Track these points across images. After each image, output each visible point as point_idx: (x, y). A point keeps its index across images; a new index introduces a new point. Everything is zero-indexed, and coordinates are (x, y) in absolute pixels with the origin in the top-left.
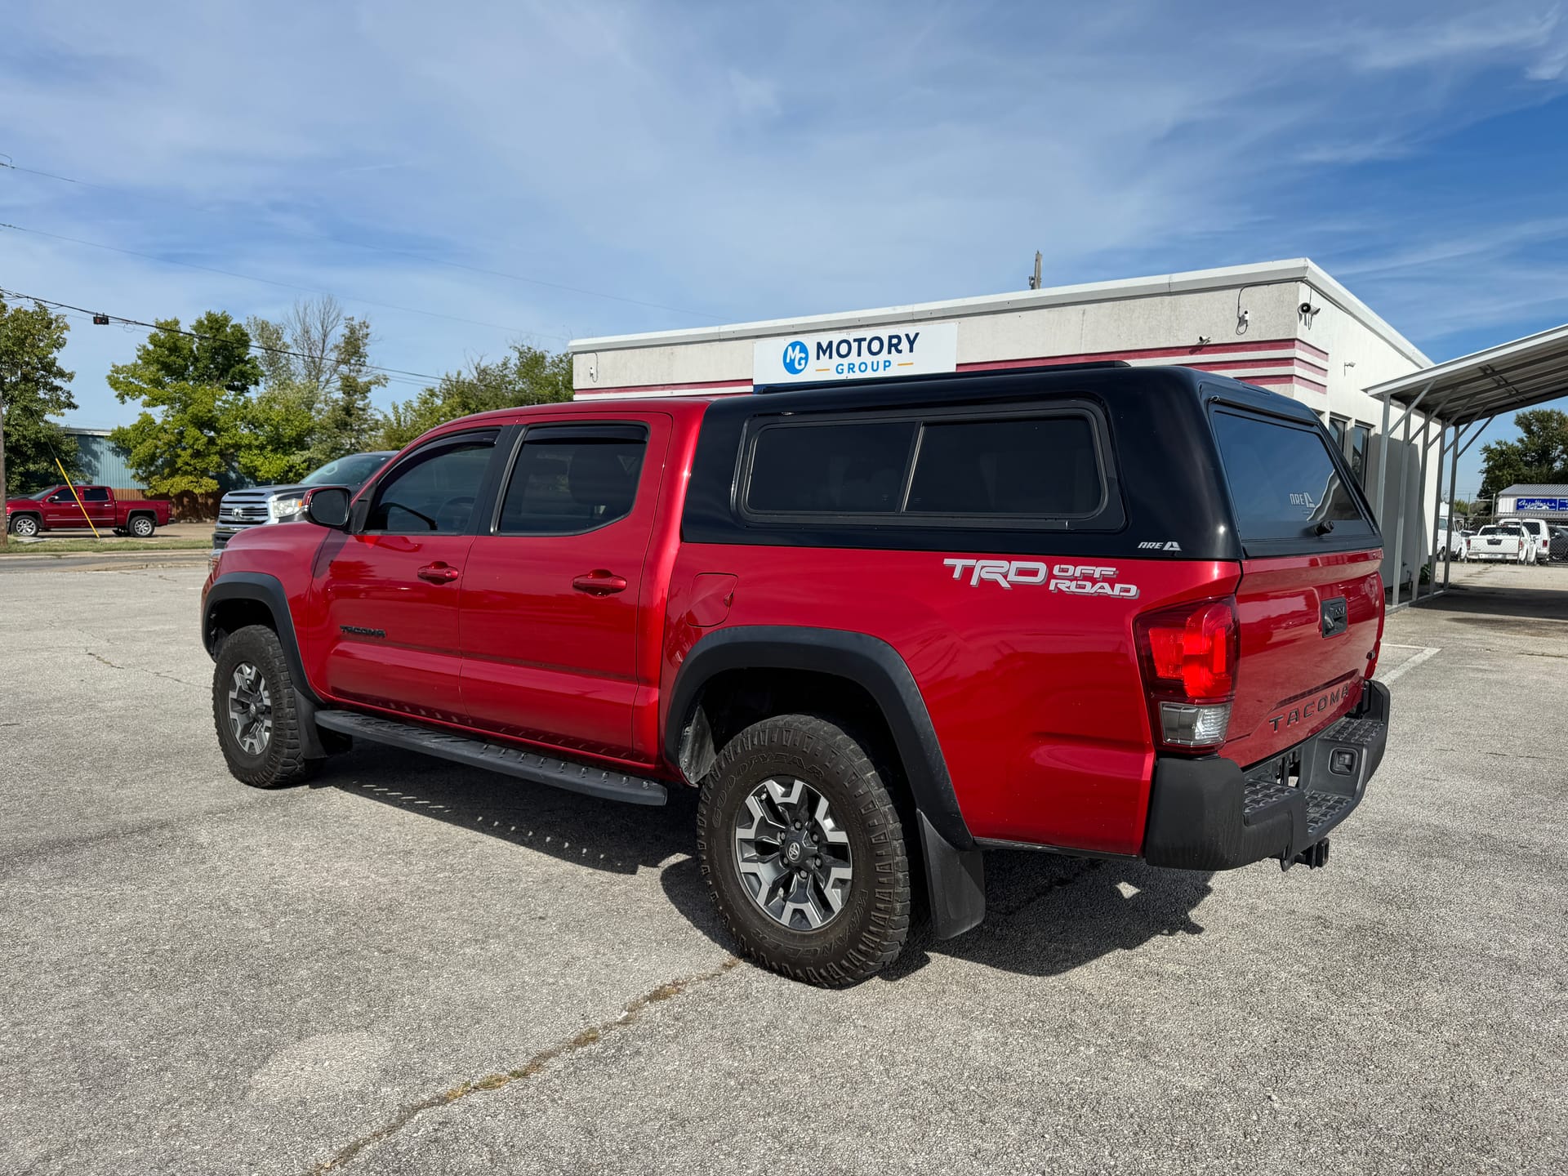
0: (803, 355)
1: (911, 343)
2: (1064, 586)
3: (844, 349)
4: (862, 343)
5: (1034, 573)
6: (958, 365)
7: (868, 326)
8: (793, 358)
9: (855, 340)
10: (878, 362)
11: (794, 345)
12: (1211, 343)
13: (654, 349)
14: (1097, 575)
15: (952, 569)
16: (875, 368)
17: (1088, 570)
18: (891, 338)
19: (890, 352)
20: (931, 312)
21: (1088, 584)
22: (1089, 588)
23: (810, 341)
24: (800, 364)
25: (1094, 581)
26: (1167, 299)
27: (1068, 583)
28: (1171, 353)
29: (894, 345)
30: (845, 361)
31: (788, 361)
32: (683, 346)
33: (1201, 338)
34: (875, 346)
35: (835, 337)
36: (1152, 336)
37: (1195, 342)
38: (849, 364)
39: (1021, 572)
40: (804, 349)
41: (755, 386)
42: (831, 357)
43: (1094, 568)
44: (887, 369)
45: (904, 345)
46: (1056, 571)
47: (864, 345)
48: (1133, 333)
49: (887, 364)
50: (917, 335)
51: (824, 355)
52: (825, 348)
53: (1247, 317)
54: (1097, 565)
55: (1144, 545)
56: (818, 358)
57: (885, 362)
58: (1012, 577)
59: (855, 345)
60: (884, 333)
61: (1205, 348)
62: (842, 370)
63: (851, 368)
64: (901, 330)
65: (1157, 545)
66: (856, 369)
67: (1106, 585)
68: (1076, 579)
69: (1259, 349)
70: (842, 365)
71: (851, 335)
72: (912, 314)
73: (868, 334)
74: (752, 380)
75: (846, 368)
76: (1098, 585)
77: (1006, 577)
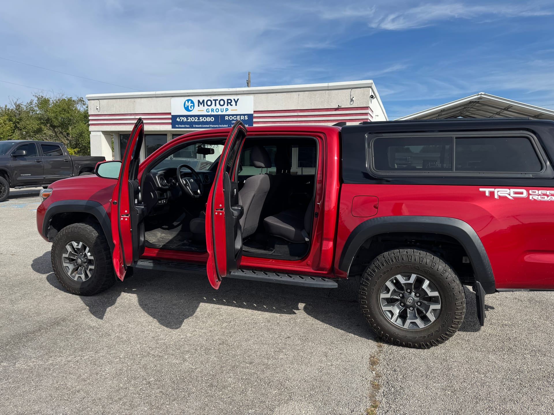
0: (192, 105)
1: (236, 102)
2: (536, 198)
3: (209, 103)
4: (217, 101)
5: (522, 193)
6: (254, 111)
7: (218, 95)
8: (188, 105)
9: (213, 100)
10: (223, 109)
11: (188, 101)
12: (342, 107)
13: (126, 99)
14: (548, 193)
15: (484, 192)
16: (222, 111)
17: (544, 192)
18: (228, 100)
19: (228, 105)
20: (243, 91)
21: (546, 197)
22: (546, 199)
23: (195, 99)
24: (191, 108)
25: (548, 196)
26: (327, 92)
27: (537, 197)
29: (229, 102)
30: (210, 108)
31: (186, 106)
32: (139, 99)
33: (339, 106)
34: (222, 102)
35: (206, 99)
36: (322, 104)
37: (337, 107)
38: (212, 109)
39: (516, 193)
40: (192, 102)
41: (172, 115)
42: (204, 106)
43: (546, 191)
44: (227, 111)
45: (233, 103)
46: (530, 192)
47: (217, 102)
48: (316, 103)
49: (227, 110)
50: (238, 99)
51: (201, 105)
52: (201, 102)
53: (354, 99)
54: (547, 190)
56: (199, 106)
57: (226, 109)
58: (512, 195)
59: (213, 102)
60: (225, 98)
61: (339, 109)
62: (209, 111)
63: (212, 110)
64: (232, 97)
66: (215, 111)
68: (540, 195)
69: (357, 110)
70: (209, 109)
71: (212, 98)
72: (236, 91)
73: (219, 98)
74: (171, 113)
75: (210, 110)
76: (550, 197)
77: (510, 195)
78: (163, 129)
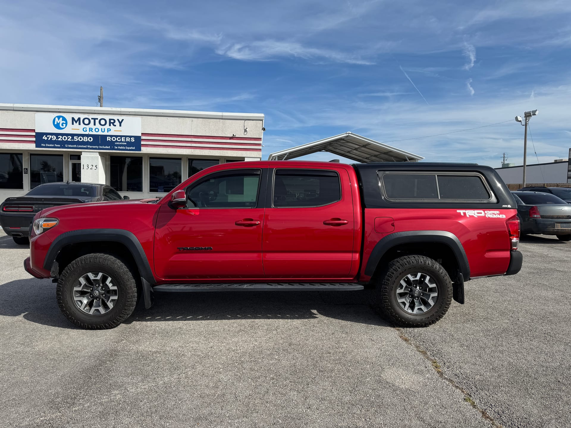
0: (64, 122)
1: (120, 123)
3: (86, 121)
4: (96, 120)
5: (481, 213)
6: (142, 134)
7: (98, 114)
8: (58, 122)
9: (92, 119)
10: (104, 129)
11: (59, 117)
12: (236, 137)
14: (495, 213)
16: (103, 131)
17: (493, 212)
18: (110, 120)
19: (110, 125)
20: (129, 112)
21: (494, 215)
23: (69, 117)
24: (63, 125)
25: (495, 214)
26: (221, 120)
27: (490, 215)
28: (223, 138)
29: (112, 122)
30: (88, 127)
31: (56, 123)
33: (233, 135)
34: (103, 122)
35: (82, 117)
36: (217, 132)
37: (231, 136)
38: (90, 128)
39: (478, 213)
40: (64, 119)
41: (36, 133)
42: (80, 124)
44: (109, 132)
45: (117, 123)
46: (486, 212)
47: (97, 121)
48: (210, 131)
49: (109, 130)
50: (123, 120)
51: (76, 123)
52: (76, 120)
53: (247, 130)
54: (494, 211)
55: (503, 206)
56: (73, 124)
57: (108, 129)
59: (92, 121)
60: (107, 118)
61: (234, 138)
62: (86, 130)
63: (91, 129)
64: (115, 117)
65: (506, 206)
66: (93, 130)
67: (498, 215)
68: (491, 214)
69: (251, 140)
70: (86, 128)
71: (90, 117)
72: (121, 111)
73: (99, 117)
74: (34, 130)
75: (88, 130)
76: (496, 215)
77: (475, 214)
78: (23, 148)
